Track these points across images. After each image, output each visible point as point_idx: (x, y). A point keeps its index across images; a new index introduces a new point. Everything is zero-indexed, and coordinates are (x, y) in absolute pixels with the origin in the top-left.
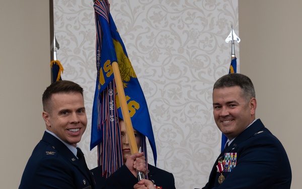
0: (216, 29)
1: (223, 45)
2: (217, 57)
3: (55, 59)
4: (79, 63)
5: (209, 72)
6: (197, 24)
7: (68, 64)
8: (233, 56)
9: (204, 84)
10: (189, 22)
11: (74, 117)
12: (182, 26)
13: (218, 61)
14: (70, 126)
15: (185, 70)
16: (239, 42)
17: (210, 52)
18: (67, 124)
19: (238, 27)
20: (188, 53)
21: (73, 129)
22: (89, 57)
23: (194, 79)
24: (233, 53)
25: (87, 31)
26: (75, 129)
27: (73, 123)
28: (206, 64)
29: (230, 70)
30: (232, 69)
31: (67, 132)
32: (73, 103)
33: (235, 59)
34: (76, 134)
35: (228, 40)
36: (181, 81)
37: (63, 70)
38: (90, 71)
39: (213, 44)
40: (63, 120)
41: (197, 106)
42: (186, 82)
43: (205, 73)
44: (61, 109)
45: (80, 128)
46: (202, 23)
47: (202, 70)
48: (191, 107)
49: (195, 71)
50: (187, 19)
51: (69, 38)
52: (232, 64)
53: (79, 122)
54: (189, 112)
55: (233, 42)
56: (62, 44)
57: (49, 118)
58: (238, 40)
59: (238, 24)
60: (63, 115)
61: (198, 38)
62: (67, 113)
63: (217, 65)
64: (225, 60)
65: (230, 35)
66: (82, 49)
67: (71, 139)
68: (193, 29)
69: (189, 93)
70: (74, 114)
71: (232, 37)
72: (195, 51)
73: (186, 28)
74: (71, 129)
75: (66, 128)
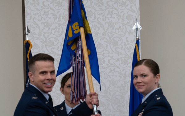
0: (126, 21)
1: (130, 31)
2: (127, 38)
3: (27, 39)
4: (41, 42)
5: (122, 47)
6: (114, 18)
7: (34, 43)
8: (137, 38)
9: (118, 55)
10: (109, 16)
11: (49, 76)
12: (105, 19)
13: (127, 41)
14: (46, 81)
15: (107, 46)
16: (141, 29)
17: (122, 35)
18: (44, 80)
19: (139, 20)
20: (108, 36)
21: (48, 83)
22: (47, 38)
23: (113, 52)
24: (137, 36)
25: (46, 22)
26: (49, 83)
27: (48, 79)
28: (120, 43)
29: (135, 46)
30: (137, 46)
31: (44, 85)
32: (49, 67)
33: (139, 39)
34: (50, 86)
35: (134, 28)
36: (104, 53)
37: (32, 46)
38: (48, 47)
39: (124, 30)
40: (42, 77)
41: (114, 69)
42: (107, 54)
43: (119, 48)
44: (41, 70)
45: (52, 83)
46: (117, 17)
47: (117, 46)
48: (110, 69)
49: (113, 47)
50: (108, 15)
51: (35, 26)
52: (136, 43)
53: (51, 79)
54: (109, 73)
55: (137, 29)
56: (31, 30)
57: (33, 76)
58: (140, 28)
59: (139, 18)
60: (42, 74)
61: (115, 26)
62: (44, 73)
63: (127, 43)
64: (131, 41)
65: (136, 25)
66: (43, 33)
67: (46, 89)
68: (111, 21)
69: (109, 60)
70: (49, 74)
71: (136, 26)
72: (113, 35)
73: (107, 20)
74: (46, 83)
75: (44, 82)
